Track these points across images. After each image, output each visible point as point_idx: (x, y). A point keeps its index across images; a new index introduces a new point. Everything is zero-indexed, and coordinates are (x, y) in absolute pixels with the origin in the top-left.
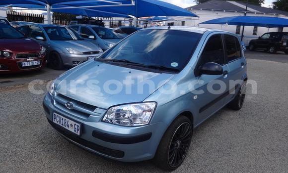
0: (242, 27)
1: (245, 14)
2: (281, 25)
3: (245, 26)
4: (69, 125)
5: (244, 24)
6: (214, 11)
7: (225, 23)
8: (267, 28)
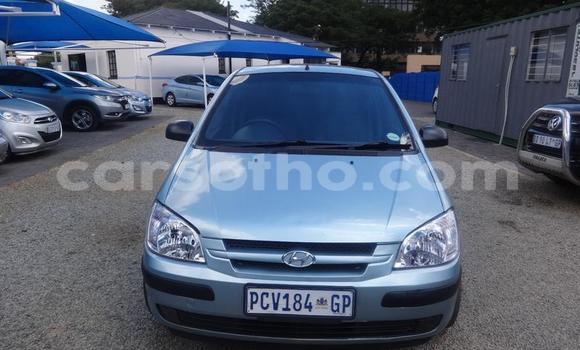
0: (227, 59)
1: (229, 36)
2: (286, 56)
3: (233, 59)
4: (314, 304)
5: (232, 55)
6: (176, 29)
7: (211, 54)
8: (265, 62)
